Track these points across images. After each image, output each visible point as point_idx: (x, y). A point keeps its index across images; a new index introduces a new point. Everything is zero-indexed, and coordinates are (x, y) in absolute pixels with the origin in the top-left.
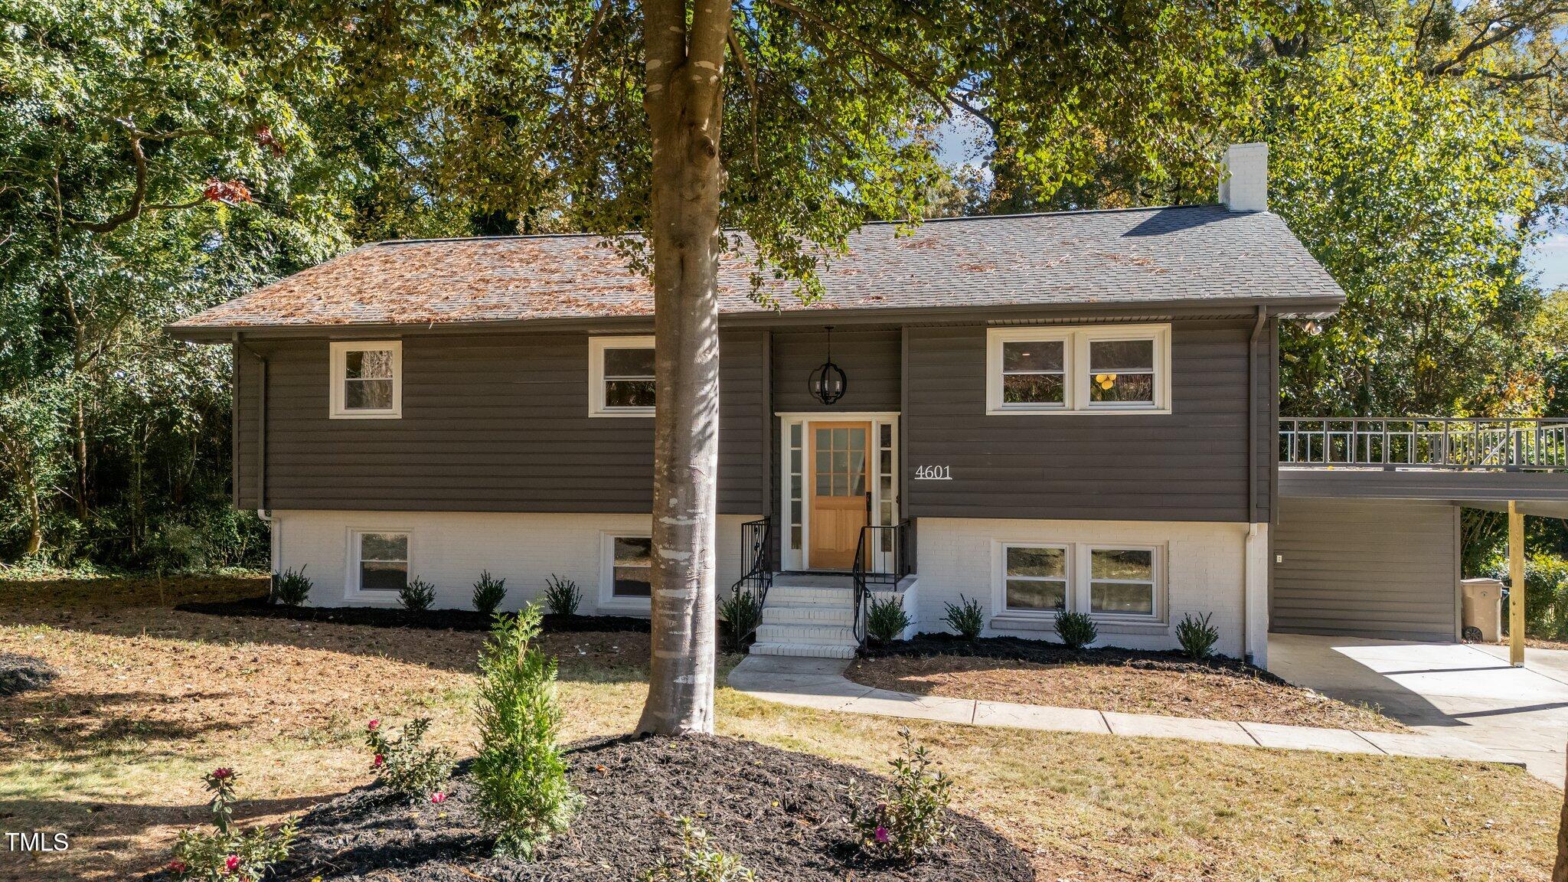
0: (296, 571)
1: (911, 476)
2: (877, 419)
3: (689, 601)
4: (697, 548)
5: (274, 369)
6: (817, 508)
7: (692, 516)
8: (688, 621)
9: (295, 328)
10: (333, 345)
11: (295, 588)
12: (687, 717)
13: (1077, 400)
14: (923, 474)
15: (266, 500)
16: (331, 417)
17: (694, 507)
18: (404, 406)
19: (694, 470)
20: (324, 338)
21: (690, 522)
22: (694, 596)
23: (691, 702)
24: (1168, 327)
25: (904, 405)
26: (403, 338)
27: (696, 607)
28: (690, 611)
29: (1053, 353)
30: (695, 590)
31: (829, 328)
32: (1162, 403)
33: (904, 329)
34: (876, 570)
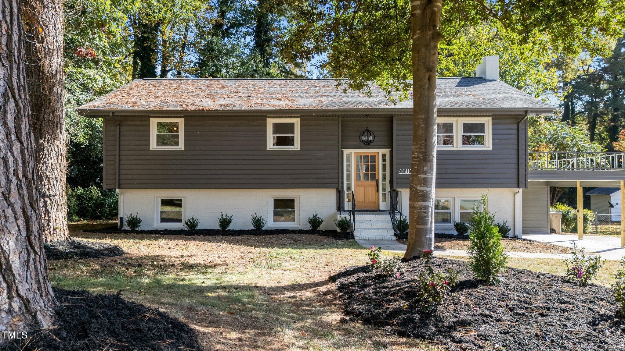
0: (134, 215)
1: (397, 173)
2: (381, 151)
5: (122, 129)
6: (357, 186)
9: (134, 111)
10: (151, 119)
11: (134, 222)
13: (458, 145)
14: (401, 172)
15: (119, 185)
16: (151, 149)
18: (185, 145)
20: (147, 116)
23: (431, 244)
24: (490, 118)
25: (393, 146)
26: (184, 117)
31: (367, 116)
32: (488, 145)
33: (394, 117)
34: (381, 209)
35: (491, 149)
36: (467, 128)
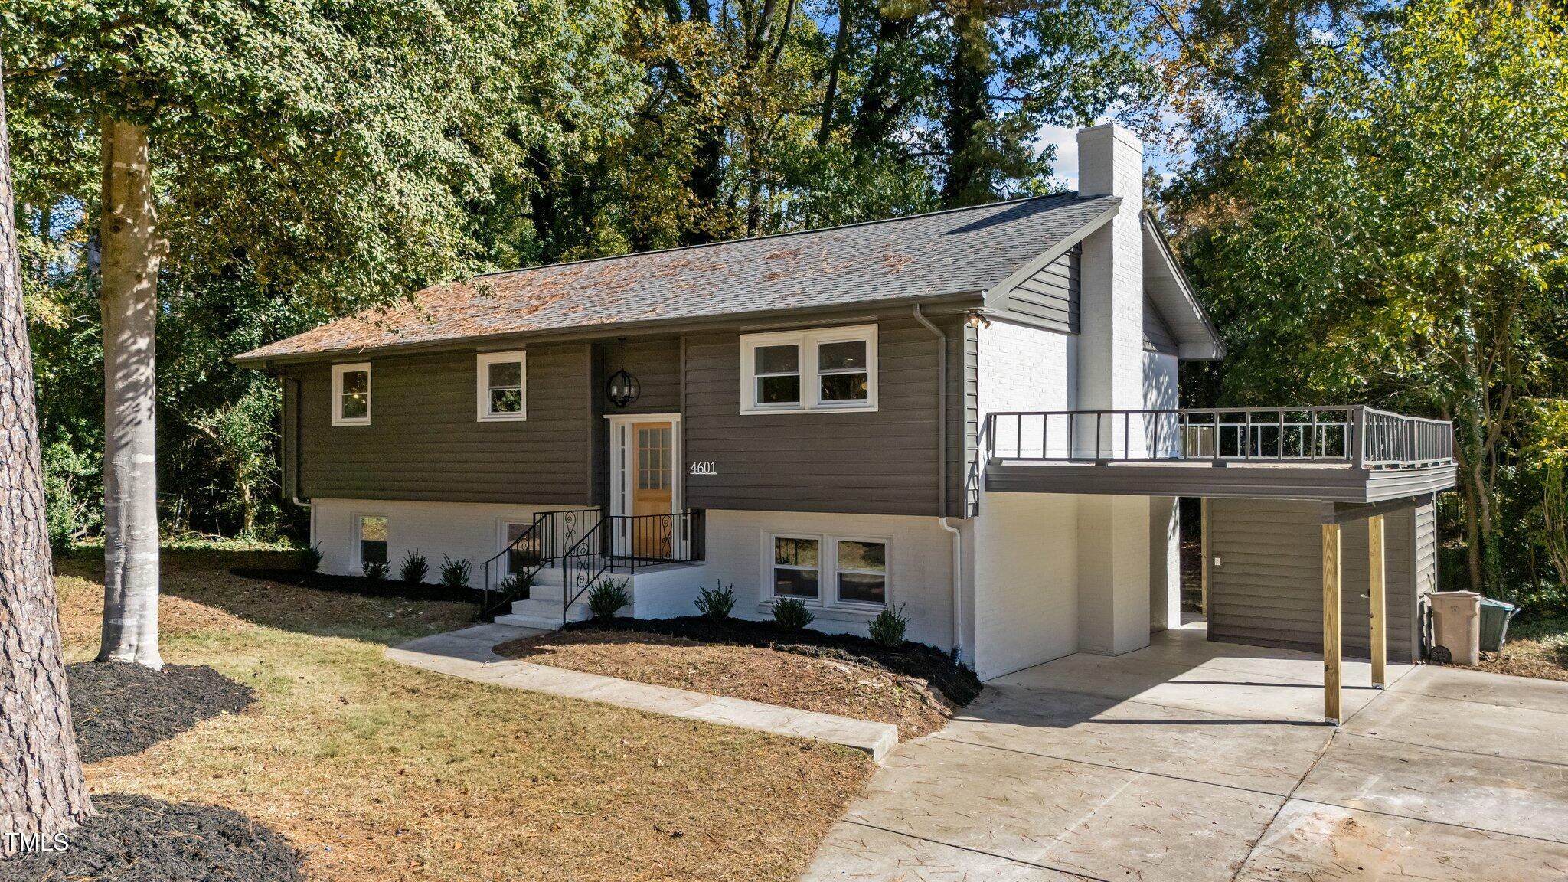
2: (674, 419)
3: (118, 564)
4: (123, 524)
5: (304, 388)
7: (117, 500)
8: (118, 578)
10: (334, 368)
12: (115, 649)
13: (810, 400)
14: (696, 470)
17: (118, 493)
18: (372, 415)
19: (115, 465)
20: (328, 362)
21: (115, 505)
22: (122, 560)
23: (119, 638)
24: (875, 328)
25: (682, 407)
26: (371, 360)
27: (125, 569)
28: (120, 571)
29: (790, 354)
30: (123, 555)
32: (872, 400)
33: (681, 337)
34: (676, 557)
35: (876, 409)
36: (830, 354)
